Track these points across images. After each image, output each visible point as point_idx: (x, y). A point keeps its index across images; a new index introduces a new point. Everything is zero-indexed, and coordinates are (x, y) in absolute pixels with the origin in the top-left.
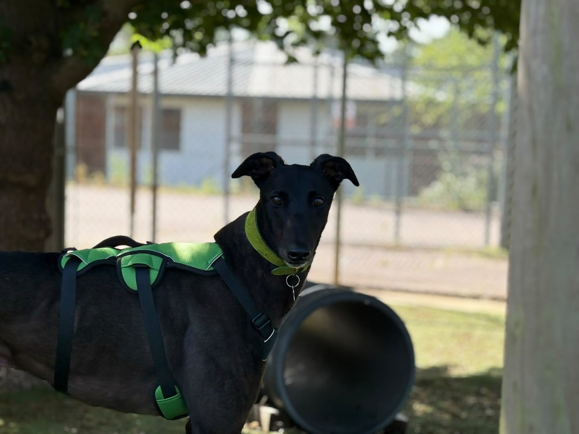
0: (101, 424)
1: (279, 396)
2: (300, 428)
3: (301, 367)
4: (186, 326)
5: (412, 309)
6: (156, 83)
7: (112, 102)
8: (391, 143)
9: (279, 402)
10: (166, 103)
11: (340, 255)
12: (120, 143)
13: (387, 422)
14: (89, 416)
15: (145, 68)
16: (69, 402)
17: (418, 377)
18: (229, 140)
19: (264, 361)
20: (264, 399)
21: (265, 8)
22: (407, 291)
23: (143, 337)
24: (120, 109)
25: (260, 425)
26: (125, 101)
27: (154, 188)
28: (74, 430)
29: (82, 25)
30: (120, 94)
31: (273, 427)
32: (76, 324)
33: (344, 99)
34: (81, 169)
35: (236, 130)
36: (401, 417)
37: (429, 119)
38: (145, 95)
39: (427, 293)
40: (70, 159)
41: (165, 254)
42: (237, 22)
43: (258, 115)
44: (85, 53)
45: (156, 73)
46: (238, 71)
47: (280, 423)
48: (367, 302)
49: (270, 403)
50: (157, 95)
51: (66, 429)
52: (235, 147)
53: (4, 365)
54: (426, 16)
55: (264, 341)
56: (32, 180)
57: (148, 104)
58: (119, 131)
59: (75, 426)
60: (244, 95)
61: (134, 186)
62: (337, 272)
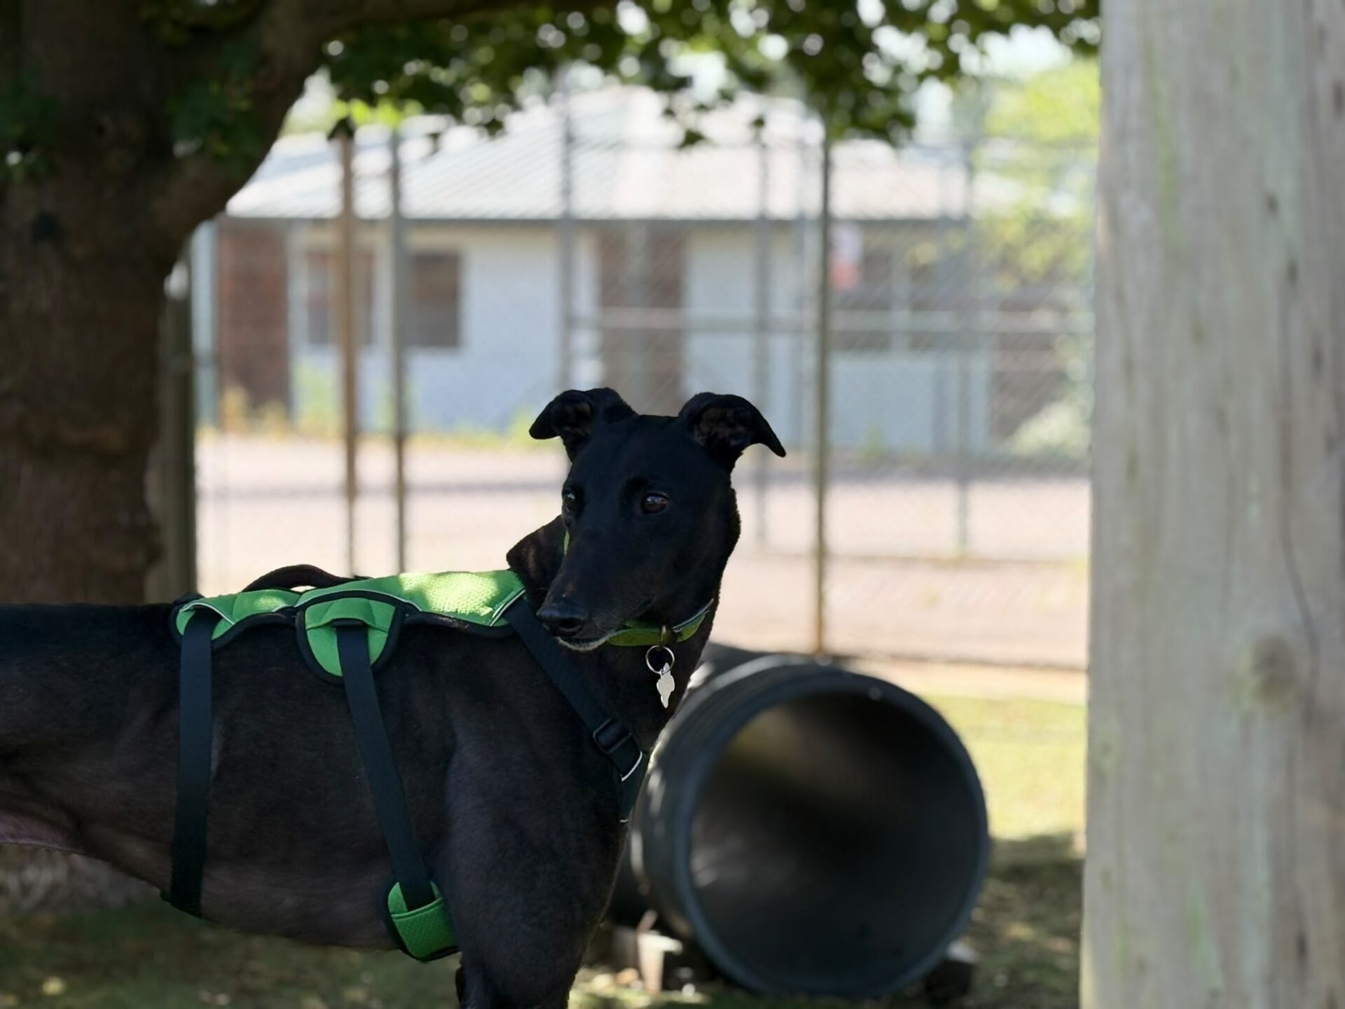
0: (281, 982)
1: (682, 911)
2: (730, 982)
3: (735, 843)
4: (448, 753)
5: (993, 705)
6: (397, 194)
7: (301, 240)
8: (941, 321)
9: (681, 926)
10: (421, 241)
11: (827, 585)
12: (319, 338)
13: (930, 962)
14: (255, 965)
15: (372, 160)
16: (208, 936)
17: (1000, 859)
18: (569, 322)
19: (623, 823)
20: (649, 918)
21: (633, 21)
22: (984, 663)
23: (357, 777)
24: (318, 257)
25: (641, 977)
26: (328, 239)
27: (400, 439)
28: (223, 999)
29: (214, 88)
30: (318, 222)
31: (669, 980)
32: (215, 753)
33: (826, 220)
34: (234, 399)
35: (585, 300)
36: (961, 950)
37: (1036, 257)
38: (372, 223)
39: (1027, 666)
40: (205, 380)
41: (399, 596)
42: (573, 50)
43: (636, 263)
44: (222, 149)
45: (395, 173)
46: (585, 161)
47: (685, 973)
48: (875, 694)
49: (663, 928)
50: (399, 222)
51: (205, 996)
52: (585, 340)
53: (59, 847)
54: (1003, 29)
55: (621, 780)
56: (112, 437)
57: (380, 243)
58: (318, 307)
59: (223, 991)
60: (604, 216)
61: (352, 437)
62: (820, 624)
